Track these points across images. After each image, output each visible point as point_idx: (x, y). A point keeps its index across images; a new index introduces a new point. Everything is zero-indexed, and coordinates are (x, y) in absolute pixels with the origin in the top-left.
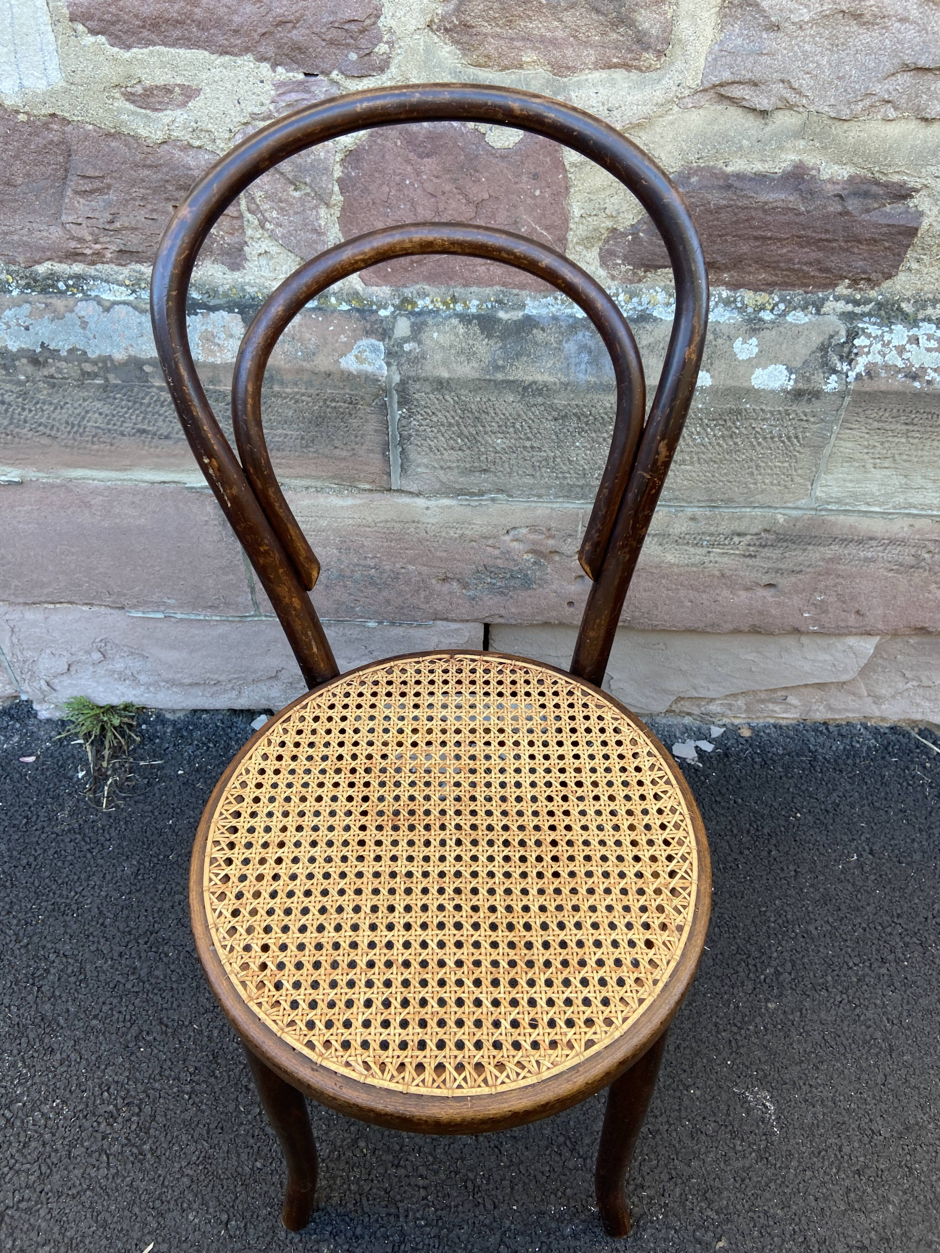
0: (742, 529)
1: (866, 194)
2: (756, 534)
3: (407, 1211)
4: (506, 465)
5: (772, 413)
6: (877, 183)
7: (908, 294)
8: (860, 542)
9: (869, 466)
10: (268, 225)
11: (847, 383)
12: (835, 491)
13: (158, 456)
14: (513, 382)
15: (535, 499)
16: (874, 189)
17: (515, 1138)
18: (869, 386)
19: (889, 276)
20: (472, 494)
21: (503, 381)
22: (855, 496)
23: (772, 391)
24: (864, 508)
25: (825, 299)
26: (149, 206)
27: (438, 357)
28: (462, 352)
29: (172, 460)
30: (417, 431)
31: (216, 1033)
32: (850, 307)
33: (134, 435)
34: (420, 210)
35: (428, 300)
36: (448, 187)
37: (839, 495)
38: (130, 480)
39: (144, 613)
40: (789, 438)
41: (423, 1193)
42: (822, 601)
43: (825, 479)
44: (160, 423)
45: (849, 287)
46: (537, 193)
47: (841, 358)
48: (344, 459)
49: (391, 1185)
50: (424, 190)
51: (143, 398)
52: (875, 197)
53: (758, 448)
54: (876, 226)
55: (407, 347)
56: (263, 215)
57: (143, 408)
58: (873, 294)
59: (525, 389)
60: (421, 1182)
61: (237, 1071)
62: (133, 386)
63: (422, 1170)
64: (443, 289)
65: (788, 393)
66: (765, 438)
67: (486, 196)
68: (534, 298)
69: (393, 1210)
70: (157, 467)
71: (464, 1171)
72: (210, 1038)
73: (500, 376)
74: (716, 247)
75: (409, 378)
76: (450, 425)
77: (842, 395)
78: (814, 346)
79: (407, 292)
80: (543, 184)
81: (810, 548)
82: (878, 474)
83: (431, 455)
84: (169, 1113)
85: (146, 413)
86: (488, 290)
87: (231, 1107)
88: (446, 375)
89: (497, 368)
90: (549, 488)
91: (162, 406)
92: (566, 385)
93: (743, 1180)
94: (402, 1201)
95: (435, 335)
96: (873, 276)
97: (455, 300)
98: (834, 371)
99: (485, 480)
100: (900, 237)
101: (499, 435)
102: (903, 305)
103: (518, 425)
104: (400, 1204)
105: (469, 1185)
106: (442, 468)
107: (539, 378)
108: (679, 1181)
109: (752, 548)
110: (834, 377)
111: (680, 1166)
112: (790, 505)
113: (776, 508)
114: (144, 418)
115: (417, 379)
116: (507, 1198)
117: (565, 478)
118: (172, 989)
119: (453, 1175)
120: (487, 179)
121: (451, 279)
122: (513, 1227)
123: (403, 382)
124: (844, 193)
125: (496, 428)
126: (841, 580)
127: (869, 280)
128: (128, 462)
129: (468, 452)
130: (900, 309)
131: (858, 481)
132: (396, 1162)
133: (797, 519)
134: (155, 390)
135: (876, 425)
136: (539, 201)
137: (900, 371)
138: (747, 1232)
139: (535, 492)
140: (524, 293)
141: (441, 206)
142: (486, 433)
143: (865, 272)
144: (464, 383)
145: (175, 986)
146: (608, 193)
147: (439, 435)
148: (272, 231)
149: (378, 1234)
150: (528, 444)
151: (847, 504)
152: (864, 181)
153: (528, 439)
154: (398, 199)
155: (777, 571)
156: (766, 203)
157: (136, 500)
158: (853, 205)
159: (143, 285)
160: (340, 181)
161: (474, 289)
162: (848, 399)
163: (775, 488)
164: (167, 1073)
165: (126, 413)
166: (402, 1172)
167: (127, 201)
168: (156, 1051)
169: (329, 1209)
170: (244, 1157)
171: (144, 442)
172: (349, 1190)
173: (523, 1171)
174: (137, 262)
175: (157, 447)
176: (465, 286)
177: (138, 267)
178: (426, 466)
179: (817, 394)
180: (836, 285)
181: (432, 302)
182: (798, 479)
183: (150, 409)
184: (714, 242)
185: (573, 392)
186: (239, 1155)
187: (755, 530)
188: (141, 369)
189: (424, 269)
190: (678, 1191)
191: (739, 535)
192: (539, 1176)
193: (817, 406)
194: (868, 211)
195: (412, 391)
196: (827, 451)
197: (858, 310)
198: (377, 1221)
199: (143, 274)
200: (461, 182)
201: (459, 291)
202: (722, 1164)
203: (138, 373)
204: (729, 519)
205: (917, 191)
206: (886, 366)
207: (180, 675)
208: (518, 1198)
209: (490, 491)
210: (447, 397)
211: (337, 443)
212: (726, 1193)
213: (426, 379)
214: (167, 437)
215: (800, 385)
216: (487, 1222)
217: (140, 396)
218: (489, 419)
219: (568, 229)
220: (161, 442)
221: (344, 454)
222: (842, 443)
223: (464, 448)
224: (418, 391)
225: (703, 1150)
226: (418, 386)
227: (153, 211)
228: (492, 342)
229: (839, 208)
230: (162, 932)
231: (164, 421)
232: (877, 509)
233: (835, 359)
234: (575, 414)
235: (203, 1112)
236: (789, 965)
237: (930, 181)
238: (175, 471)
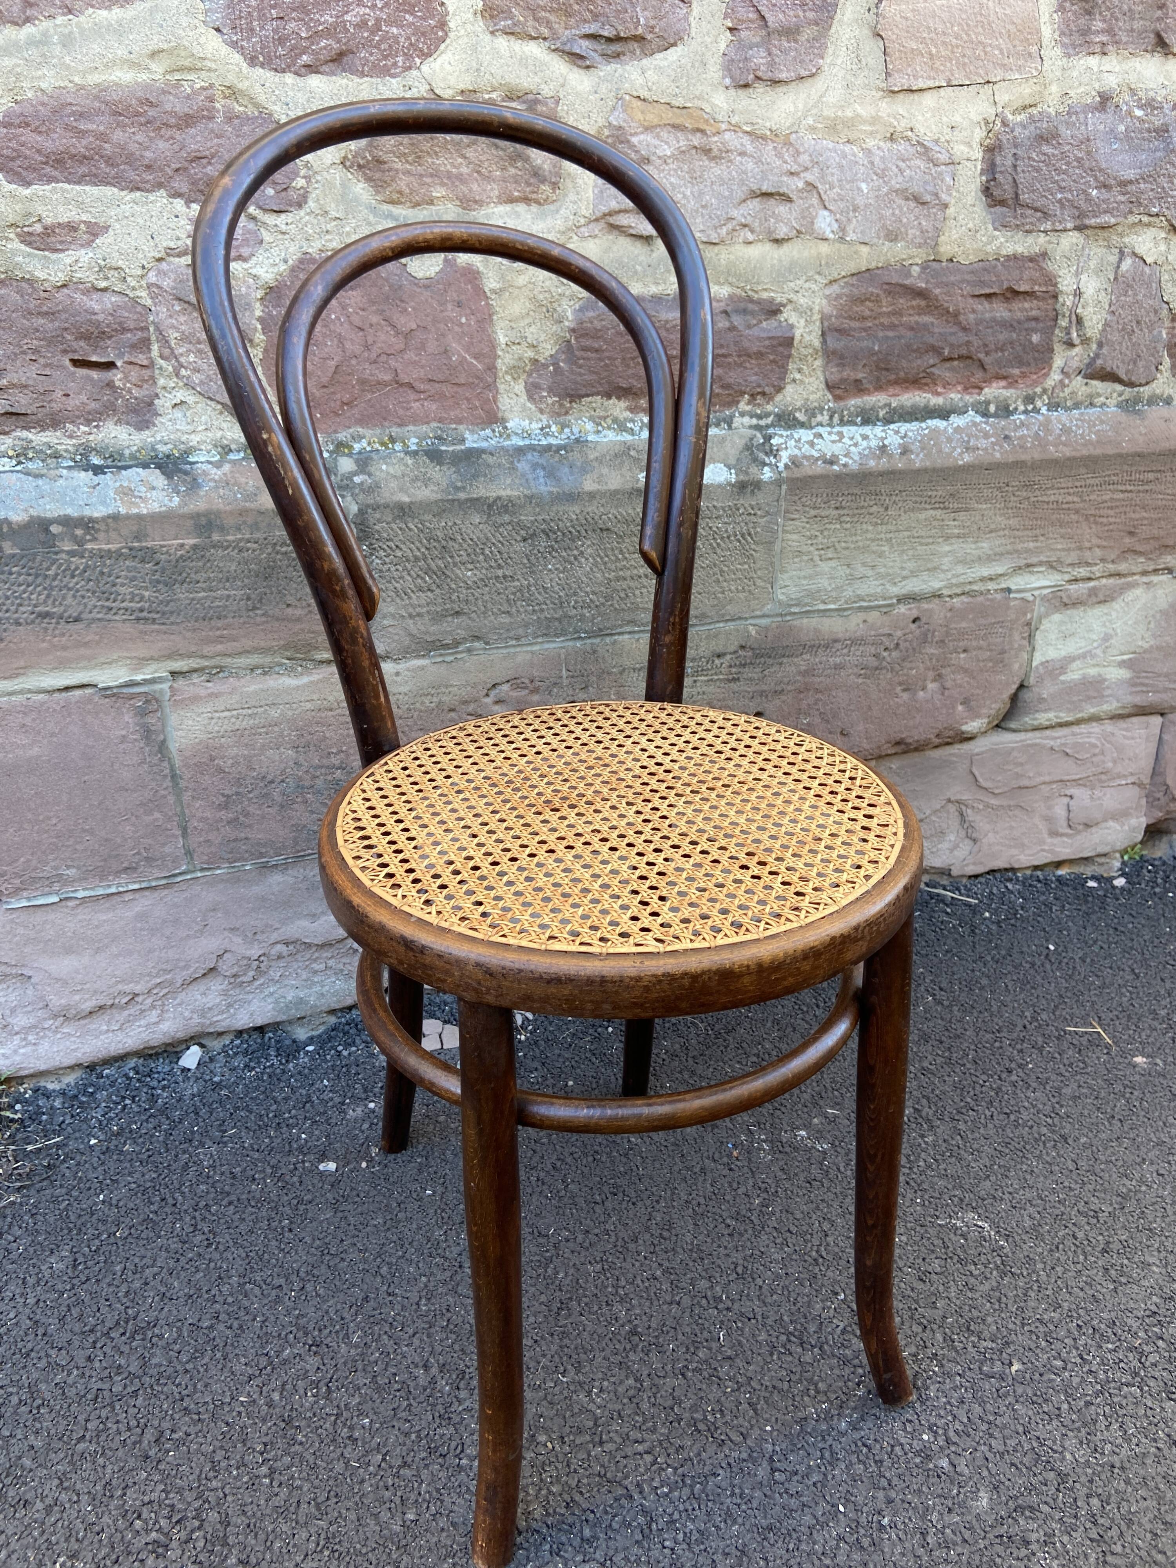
0: (720, 649)
1: (745, 311)
2: (735, 652)
3: (638, 1485)
4: (480, 603)
5: (723, 509)
6: (751, 300)
7: (798, 404)
8: (827, 647)
9: (817, 558)
10: (183, 372)
11: (780, 473)
12: (794, 592)
13: (65, 648)
14: (477, 499)
15: (514, 642)
16: (750, 306)
17: (730, 1358)
18: (797, 473)
19: (779, 389)
20: (446, 646)
21: (467, 500)
22: (810, 594)
23: (720, 486)
24: (822, 607)
25: (732, 417)
26: (42, 361)
27: (393, 484)
28: (417, 479)
29: (83, 651)
30: (381, 571)
31: (276, 1396)
32: (754, 421)
33: (33, 622)
34: (348, 345)
35: (364, 443)
36: (374, 319)
37: (799, 595)
38: (21, 692)
39: (29, 899)
40: (743, 535)
41: (648, 1458)
42: (808, 724)
43: (783, 579)
44: (69, 600)
45: (748, 403)
46: (463, 320)
47: (766, 454)
48: (299, 620)
49: (602, 1466)
50: (351, 323)
51: (48, 569)
52: (752, 313)
53: (719, 551)
54: (759, 339)
55: (357, 479)
56: (177, 360)
57: (48, 582)
58: (769, 408)
59: (490, 506)
60: (640, 1448)
61: (328, 1425)
62: (35, 555)
63: (635, 1435)
64: (378, 431)
65: (733, 486)
66: (722, 538)
67: (414, 326)
68: (472, 432)
69: (621, 1491)
70: (62, 665)
71: (687, 1415)
72: (270, 1404)
73: (462, 496)
74: (630, 372)
75: (368, 506)
76: (417, 559)
77: (778, 483)
78: (741, 447)
79: (342, 436)
80: (468, 311)
81: (785, 660)
82: (825, 567)
83: (398, 600)
84: (248, 1509)
85: (52, 588)
86: (424, 428)
87: (339, 1467)
88: (406, 499)
89: (457, 489)
90: (526, 626)
91: (73, 577)
92: (530, 498)
93: (999, 1301)
94: (626, 1477)
95: (384, 467)
96: (767, 390)
97: (393, 440)
98: (765, 464)
99: (459, 626)
100: (781, 349)
101: (470, 566)
102: (797, 415)
103: (487, 552)
104: (626, 1482)
105: (701, 1426)
106: (411, 616)
107: (503, 493)
108: (935, 1327)
109: (734, 670)
110: (766, 469)
111: (928, 1313)
112: (758, 613)
113: (746, 619)
114: (48, 596)
115: (376, 507)
116: (754, 1422)
117: (542, 610)
118: (187, 1371)
119: (676, 1424)
120: (414, 309)
121: (385, 419)
122: (777, 1448)
123: (361, 512)
124: (729, 310)
125: (465, 558)
126: (819, 696)
127: (764, 394)
128: (22, 664)
129: (438, 591)
130: (795, 419)
131: (810, 577)
132: (597, 1439)
133: (767, 628)
134: (64, 556)
135: (813, 512)
136: (466, 329)
137: (817, 459)
138: (1033, 1346)
139: (512, 634)
140: (461, 427)
141: (370, 340)
142: (455, 564)
143: (759, 386)
144: (425, 506)
145: (189, 1366)
146: (527, 321)
147: (405, 574)
148: (188, 377)
149: (615, 1525)
150: (500, 573)
151: (806, 605)
153: (500, 567)
154: (325, 335)
155: (762, 693)
156: (667, 322)
157: (28, 721)
158: (737, 320)
159: (31, 455)
160: (260, 319)
161: (411, 428)
162: (784, 487)
163: (741, 595)
164: (223, 1465)
165: (24, 592)
166: (609, 1447)
167: (15, 354)
168: (194, 1447)
169: (534, 1525)
170: (385, 1516)
171: (46, 629)
173: (758, 1387)
174: (24, 428)
175: (63, 635)
176: (400, 425)
177: (25, 434)
178: (393, 616)
179: (757, 485)
180: (738, 402)
181: (369, 444)
182: (759, 583)
183: (56, 583)
184: (628, 366)
185: (538, 505)
186: (376, 1516)
187: (732, 648)
188: (47, 530)
189: (355, 411)
190: (939, 1337)
191: (719, 656)
192: (779, 1384)
193: (761, 498)
194: (749, 327)
195: (372, 521)
196: (777, 547)
197: (763, 423)
198: (606, 1512)
199: (31, 441)
200: (388, 313)
201: (395, 431)
202: (970, 1294)
203: (42, 537)
204: (707, 638)
205: (784, 306)
206: (805, 457)
207: (77, 997)
208: (767, 1416)
209: (465, 640)
210: (411, 525)
211: (290, 600)
212: (989, 1319)
213: (386, 506)
214: (77, 620)
215: (742, 477)
216: (744, 1455)
217: (45, 565)
218: (457, 546)
219: (496, 357)
220: (69, 626)
221: (299, 612)
222: (789, 536)
223: (434, 587)
224: (379, 521)
225: (941, 1288)
226: (377, 516)
227: (46, 366)
228: (445, 468)
229: (728, 324)
230: (142, 1315)
231: (74, 596)
232: (832, 606)
233: (762, 456)
234: (543, 531)
235: (300, 1488)
236: (924, 1102)
237: (792, 296)
238: (85, 668)
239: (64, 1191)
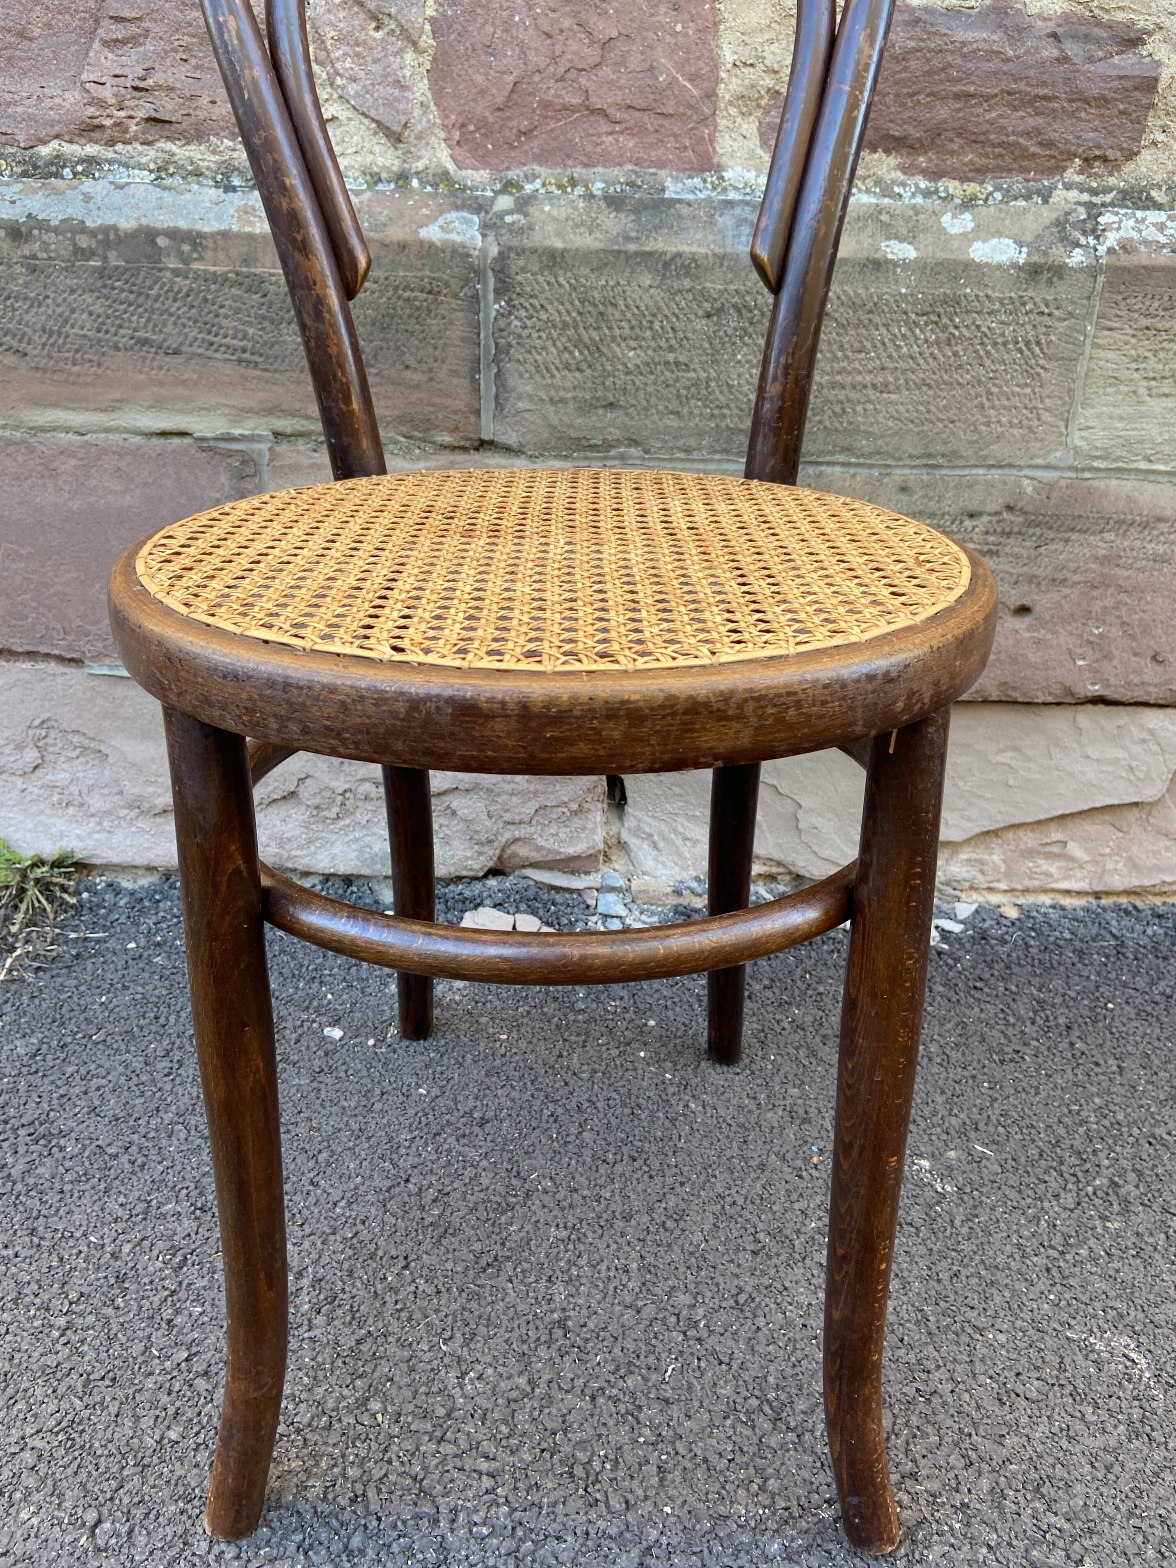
0: (975, 506)
1: (1086, 38)
2: (996, 513)
3: (455, 1511)
4: (641, 394)
5: (1001, 301)
6: (1099, 23)
7: (1158, 178)
8: (1145, 526)
9: (1143, 391)
10: (339, 81)
11: (1097, 258)
12: (1100, 438)
13: (162, 384)
14: (650, 254)
15: (682, 455)
16: (1096, 31)
17: (667, 1401)
18: (1125, 260)
19: (1130, 155)
20: (593, 447)
21: (637, 253)
22: (1127, 444)
23: (999, 267)
24: (1144, 465)
25: (1051, 189)
26: (193, 61)
27: (551, 228)
28: (583, 224)
29: (180, 390)
30: (520, 336)
31: (127, 1248)
32: (1086, 197)
33: (131, 348)
34: (532, 56)
35: (538, 184)
36: (567, 23)
37: (1107, 443)
38: (117, 430)
39: (110, 667)
40: (1028, 344)
41: (487, 1482)
42: (1101, 636)
43: (1085, 416)
44: (169, 328)
45: (1080, 173)
46: (679, 28)
47: (1084, 233)
48: (417, 387)
49: (425, 1469)
50: (537, 27)
51: (151, 288)
52: (1098, 41)
53: (988, 363)
54: (1105, 78)
55: (508, 219)
56: (333, 66)
57: (150, 303)
58: (1112, 181)
59: (666, 265)
60: (484, 1465)
61: (156, 1300)
62: (139, 269)
63: (488, 1447)
64: (558, 170)
65: (1020, 268)
66: (995, 344)
67: (614, 34)
68: (676, 179)
69: (428, 1509)
70: (157, 404)
71: (567, 1449)
72: (114, 1256)
73: (632, 247)
74: (907, 114)
75: (510, 249)
76: (565, 326)
77: (1093, 271)
78: (1047, 222)
79: (512, 174)
80: (686, 17)
81: (1074, 536)
82: (1157, 406)
83: (538, 377)
85: (153, 311)
86: (616, 171)
87: (137, 1348)
88: (559, 245)
89: (628, 239)
90: (701, 434)
91: (175, 300)
92: (721, 258)
93: (1108, 1468)
94: (446, 1495)
95: (547, 208)
96: (1110, 153)
97: (573, 183)
98: (1078, 245)
99: (612, 423)
100: (1137, 94)
101: (633, 344)
102: (1154, 193)
103: (657, 326)
104: (440, 1500)
105: (579, 1471)
106: (552, 401)
107: (685, 249)
108: (985, 1467)
109: (991, 539)
110: (1078, 251)
111: (986, 1446)
112: (1039, 461)
113: (1020, 468)
114: (148, 320)
115: (521, 252)
116: (651, 1493)
117: (724, 417)
118: (62, 1192)
119: (547, 1455)
120: (616, 11)
121: (569, 156)
122: (664, 1540)
123: (502, 256)
124: (1060, 31)
125: (627, 331)
126: (1124, 597)
127: (1105, 159)
128: (117, 395)
129: (588, 372)
130: (1149, 198)
131: (1130, 418)
132: (438, 1434)
133: (1051, 486)
134: (168, 274)
135: (1144, 322)
136: (681, 39)
137: (1163, 246)
138: (1132, 1550)
139: (680, 443)
140: (662, 173)
141: (558, 49)
142: (613, 338)
143: (1099, 147)
144: (585, 256)
145: (67, 1188)
146: (766, 36)
147: (549, 344)
148: (343, 87)
149: (395, 1548)
150: (671, 357)
151: (1118, 459)
152: (1082, 21)
153: (671, 349)
154: (505, 43)
155: (1031, 579)
156: (964, 44)
157: (122, 464)
158: (1072, 49)
159: (171, 170)
160: (432, 20)
161: (599, 169)
162: (1101, 279)
163: (1015, 431)
164: (27, 1300)
165: (125, 312)
166: (447, 1449)
167: (165, 51)
168: (14, 1270)
169: (301, 1505)
170: (146, 1423)
171: (144, 359)
172: (344, 1475)
173: (682, 1450)
174: (168, 138)
175: (161, 368)
176: (586, 165)
177: (169, 146)
178: (530, 398)
179: (1059, 271)
180: (1064, 169)
181: (544, 185)
182: (1046, 416)
183: (157, 305)
184: (903, 105)
185: (730, 269)
186: (137, 1419)
187: (993, 507)
188: (153, 242)
189: (535, 143)
190: (985, 1484)
191: (972, 516)
192: (713, 1458)
193: (1062, 290)
194: (1091, 60)
195: (514, 269)
196: (1081, 368)
197: (1096, 200)
198: (395, 1527)
199: (174, 155)
200: (583, 15)
201: (579, 172)
202: (1064, 1443)
203: (148, 249)
204: (956, 487)
205: (1150, 33)
206: (1145, 242)
207: (151, 790)
208: (672, 1492)
209: (618, 442)
210: (561, 280)
211: (410, 360)
212: (1078, 1488)
213: (534, 251)
214: (177, 352)
215: (1036, 258)
216: (613, 1531)
217: (148, 283)
218: (617, 314)
219: (718, 80)
220: (167, 359)
221: (417, 377)
222: (1102, 353)
223: (584, 366)
224: (523, 270)
225: (1024, 1420)
226: (521, 263)
227: (197, 67)
228: (622, 215)
229: (1056, 53)
230: (61, 1121)
231: (175, 324)
232: (1162, 468)
233: (1077, 235)
234: (734, 306)
235: (82, 1355)
236: (1132, 1176)
237: (1163, 20)
238: (181, 411)
239: (75, 982)
